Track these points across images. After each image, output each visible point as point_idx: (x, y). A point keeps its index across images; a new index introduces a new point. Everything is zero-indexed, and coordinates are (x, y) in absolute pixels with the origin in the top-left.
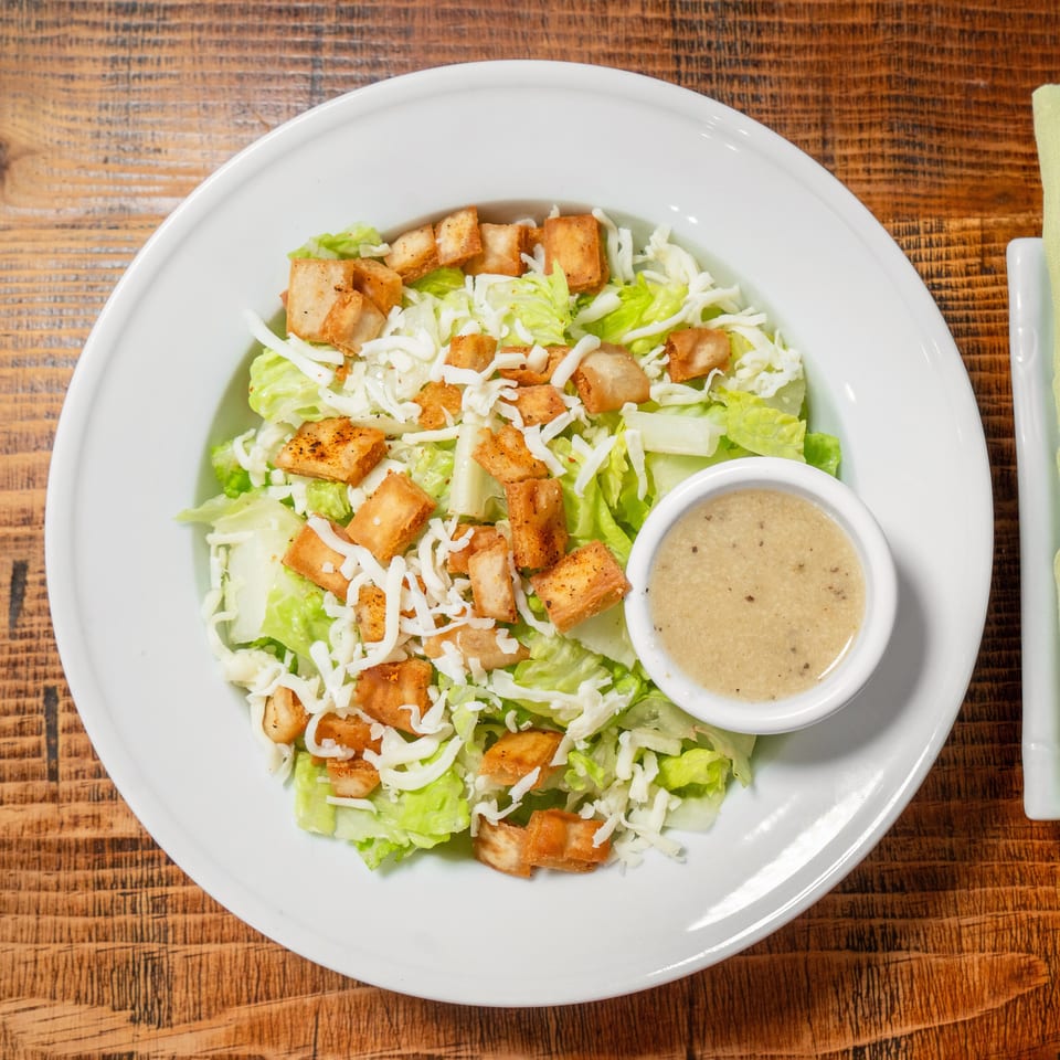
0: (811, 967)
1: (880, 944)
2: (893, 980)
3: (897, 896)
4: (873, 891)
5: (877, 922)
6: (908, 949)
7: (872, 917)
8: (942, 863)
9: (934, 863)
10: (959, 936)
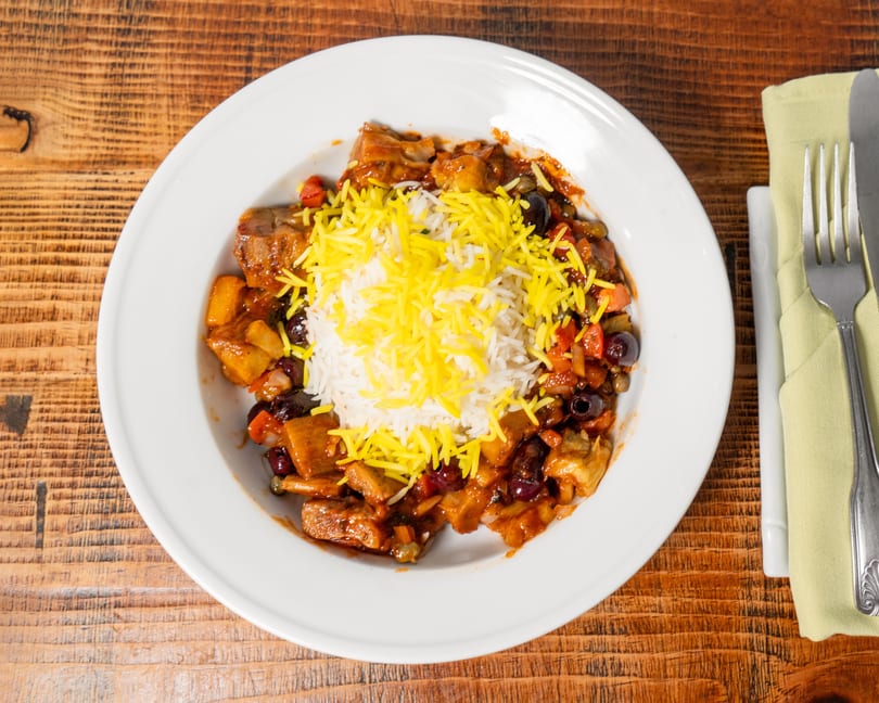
0: (562, 687)
1: (610, 672)
2: (618, 696)
3: (622, 638)
4: (606, 634)
5: (608, 656)
6: (629, 675)
7: (605, 652)
8: (654, 614)
9: (647, 615)
10: (665, 666)
